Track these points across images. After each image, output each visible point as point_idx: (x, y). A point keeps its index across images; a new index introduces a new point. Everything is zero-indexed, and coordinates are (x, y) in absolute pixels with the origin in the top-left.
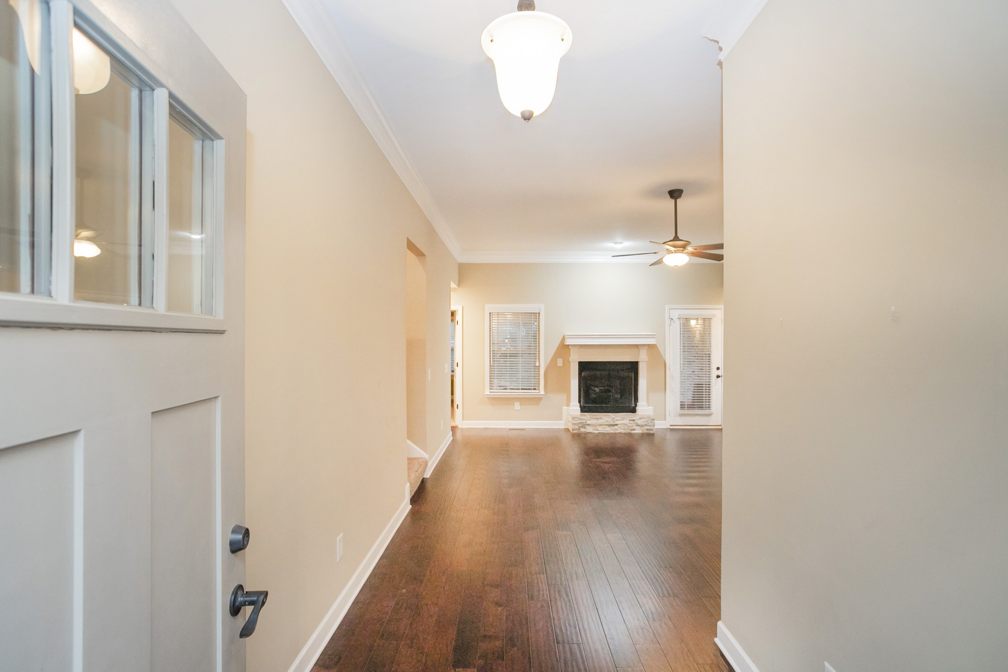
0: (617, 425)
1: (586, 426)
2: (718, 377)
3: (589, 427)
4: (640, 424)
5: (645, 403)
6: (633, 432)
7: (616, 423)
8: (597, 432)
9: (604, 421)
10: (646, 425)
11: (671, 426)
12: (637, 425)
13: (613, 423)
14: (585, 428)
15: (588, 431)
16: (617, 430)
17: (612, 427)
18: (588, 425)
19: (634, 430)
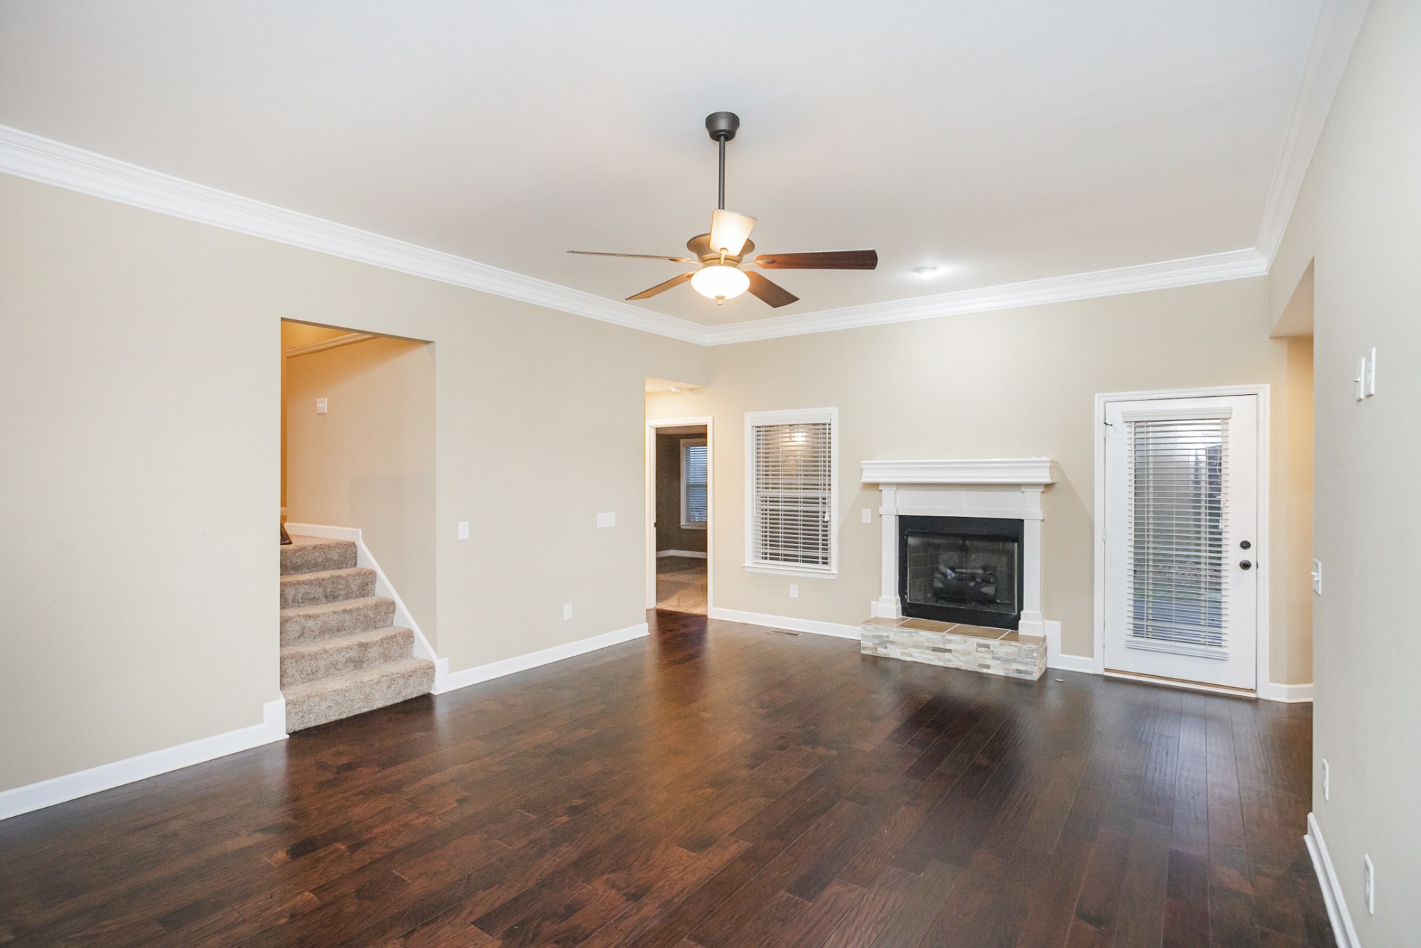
0: (949, 651)
1: (889, 645)
2: (1246, 566)
3: (893, 647)
4: (1000, 655)
5: (1038, 612)
6: (985, 671)
7: (948, 647)
8: (909, 659)
9: (922, 639)
10: (1014, 661)
11: (1106, 670)
12: (994, 658)
13: (941, 646)
14: (886, 648)
15: (892, 655)
16: (949, 661)
17: (941, 654)
18: (892, 643)
19: (988, 667)
